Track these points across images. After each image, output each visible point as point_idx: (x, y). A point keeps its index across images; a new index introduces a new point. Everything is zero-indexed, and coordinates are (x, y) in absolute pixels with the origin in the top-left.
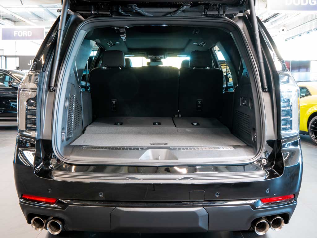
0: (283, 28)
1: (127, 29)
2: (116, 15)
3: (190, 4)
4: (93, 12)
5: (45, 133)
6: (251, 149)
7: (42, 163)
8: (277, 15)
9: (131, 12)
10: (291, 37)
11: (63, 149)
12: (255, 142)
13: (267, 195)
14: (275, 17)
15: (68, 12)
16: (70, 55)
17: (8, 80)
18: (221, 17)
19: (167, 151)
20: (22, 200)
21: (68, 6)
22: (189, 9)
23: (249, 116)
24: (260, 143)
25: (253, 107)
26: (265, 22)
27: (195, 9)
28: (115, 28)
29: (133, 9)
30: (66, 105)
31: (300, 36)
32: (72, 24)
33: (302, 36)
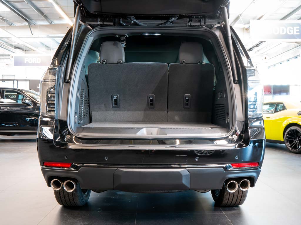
0: (265, 56)
1: (126, 37)
2: (117, 26)
3: (177, 16)
4: (99, 23)
5: (61, 116)
6: (225, 129)
7: (59, 138)
8: (260, 44)
9: (130, 23)
10: (273, 65)
11: (76, 129)
12: (228, 123)
13: (236, 160)
14: (258, 46)
15: (79, 22)
16: (81, 56)
17: (21, 98)
18: (202, 27)
19: (158, 130)
20: (44, 167)
21: (80, 19)
22: (177, 21)
23: (224, 105)
24: (232, 123)
25: (227, 97)
26: (249, 51)
27: (182, 21)
28: (117, 37)
29: (132, 21)
30: (78, 95)
31: (281, 63)
32: (83, 32)
33: (283, 63)
